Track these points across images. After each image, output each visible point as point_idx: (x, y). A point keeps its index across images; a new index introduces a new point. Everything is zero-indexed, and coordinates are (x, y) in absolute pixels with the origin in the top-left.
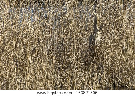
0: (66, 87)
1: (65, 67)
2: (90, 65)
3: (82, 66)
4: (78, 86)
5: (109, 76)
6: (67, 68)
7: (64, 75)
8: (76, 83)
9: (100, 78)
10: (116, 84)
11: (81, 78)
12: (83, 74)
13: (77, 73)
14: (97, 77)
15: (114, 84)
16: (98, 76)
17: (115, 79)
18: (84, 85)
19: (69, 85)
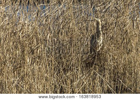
0: (66, 90)
1: (64, 69)
2: (91, 67)
3: (83, 68)
4: (79, 90)
5: (112, 79)
6: (68, 70)
7: (64, 77)
8: (77, 85)
9: (102, 81)
10: (118, 87)
11: (82, 81)
12: (84, 76)
13: (78, 76)
14: (98, 80)
15: (117, 87)
16: (100, 78)
17: (117, 82)
18: (85, 88)
19: (69, 88)
